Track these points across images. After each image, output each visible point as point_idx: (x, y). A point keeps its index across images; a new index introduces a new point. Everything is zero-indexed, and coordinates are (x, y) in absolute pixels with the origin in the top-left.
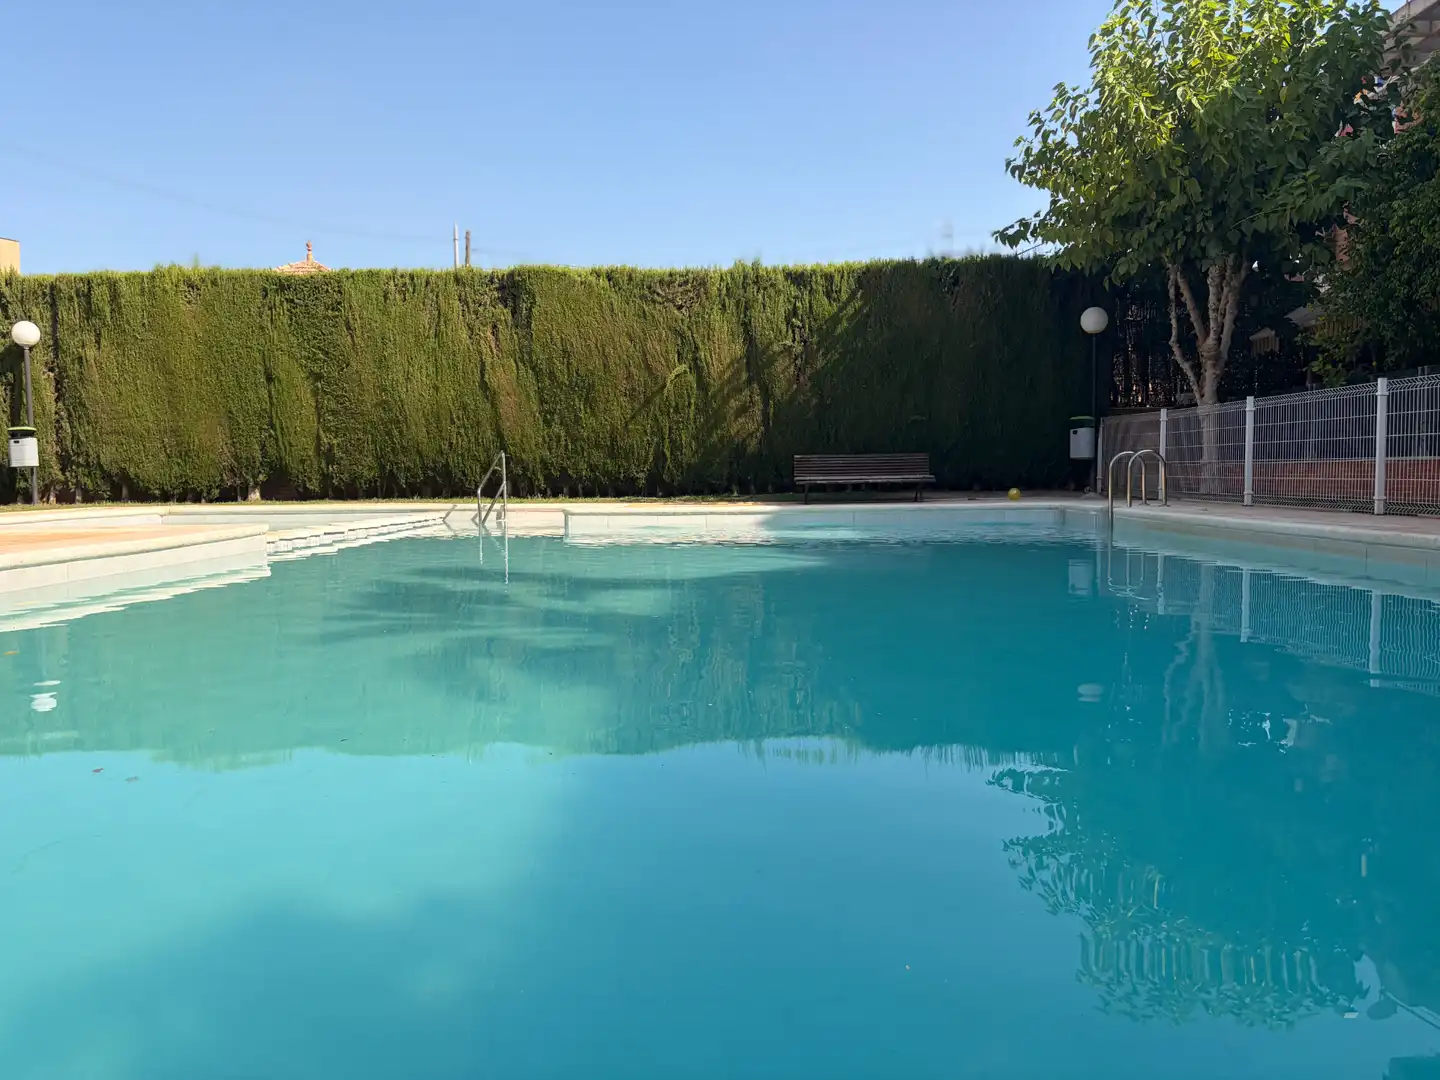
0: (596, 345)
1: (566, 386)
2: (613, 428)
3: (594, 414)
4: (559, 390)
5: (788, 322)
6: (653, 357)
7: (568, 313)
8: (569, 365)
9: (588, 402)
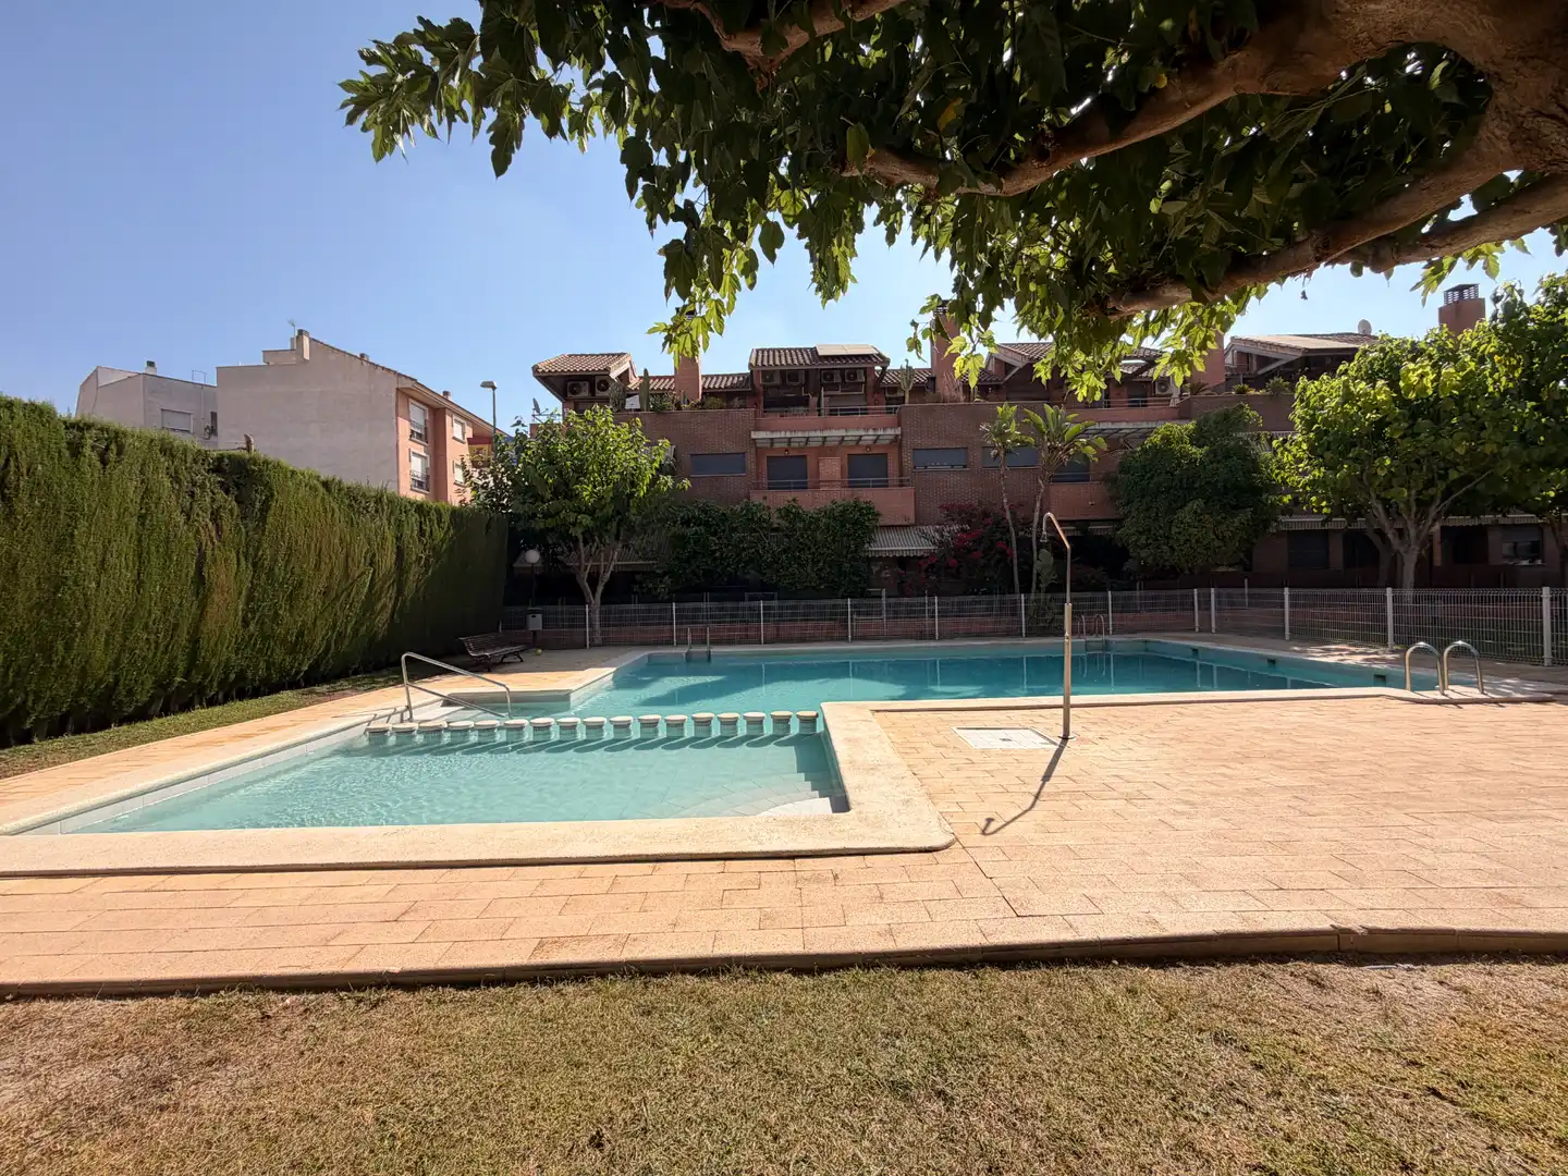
0: (316, 545)
1: (278, 584)
3: (291, 609)
6: (352, 559)
7: (300, 512)
8: (288, 561)
9: (290, 598)
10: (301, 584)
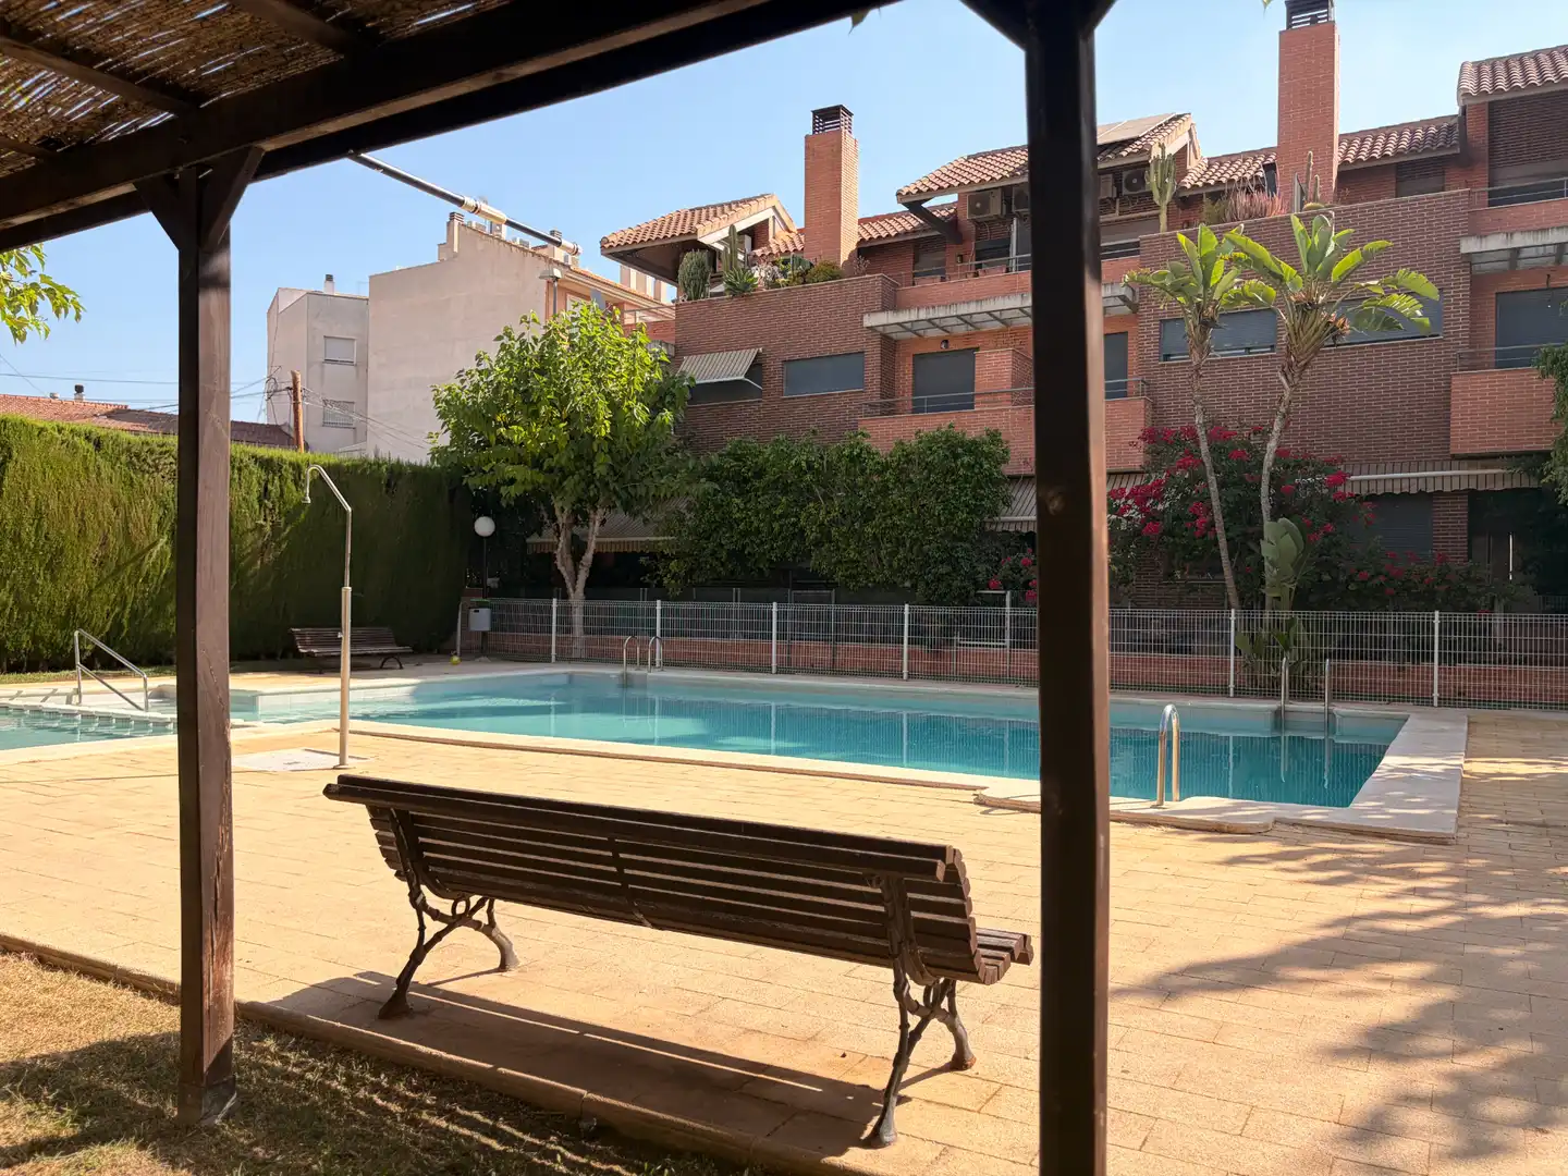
0: (76, 509)
1: (29, 550)
2: (74, 598)
3: (54, 579)
4: (19, 554)
5: (260, 501)
6: (135, 525)
7: (49, 473)
8: (39, 527)
9: (50, 567)
10: (62, 550)
